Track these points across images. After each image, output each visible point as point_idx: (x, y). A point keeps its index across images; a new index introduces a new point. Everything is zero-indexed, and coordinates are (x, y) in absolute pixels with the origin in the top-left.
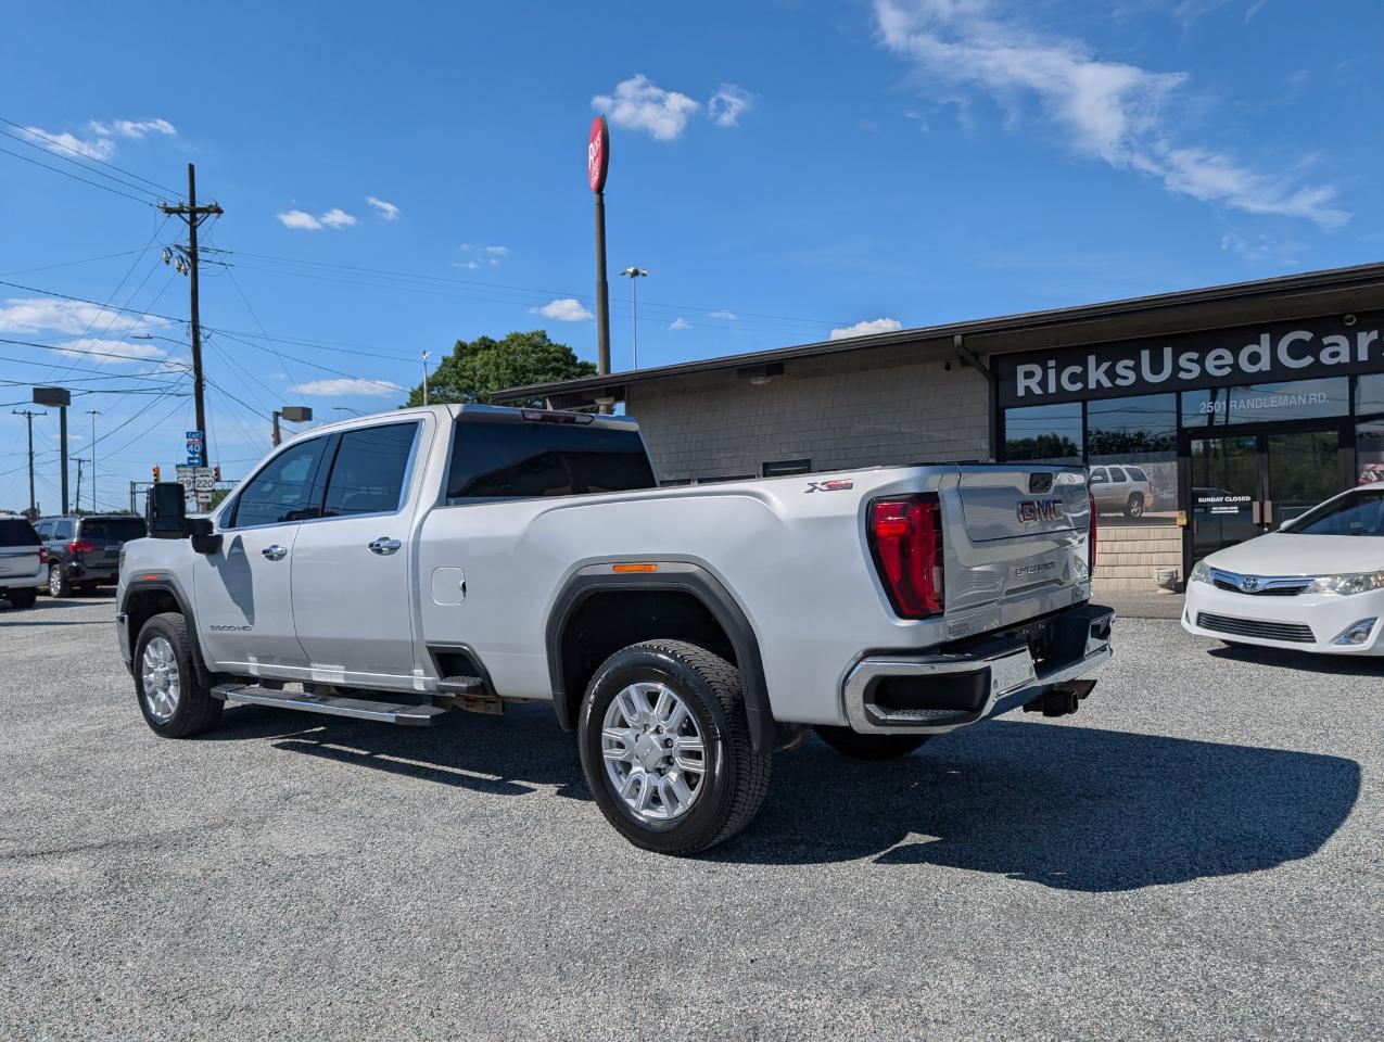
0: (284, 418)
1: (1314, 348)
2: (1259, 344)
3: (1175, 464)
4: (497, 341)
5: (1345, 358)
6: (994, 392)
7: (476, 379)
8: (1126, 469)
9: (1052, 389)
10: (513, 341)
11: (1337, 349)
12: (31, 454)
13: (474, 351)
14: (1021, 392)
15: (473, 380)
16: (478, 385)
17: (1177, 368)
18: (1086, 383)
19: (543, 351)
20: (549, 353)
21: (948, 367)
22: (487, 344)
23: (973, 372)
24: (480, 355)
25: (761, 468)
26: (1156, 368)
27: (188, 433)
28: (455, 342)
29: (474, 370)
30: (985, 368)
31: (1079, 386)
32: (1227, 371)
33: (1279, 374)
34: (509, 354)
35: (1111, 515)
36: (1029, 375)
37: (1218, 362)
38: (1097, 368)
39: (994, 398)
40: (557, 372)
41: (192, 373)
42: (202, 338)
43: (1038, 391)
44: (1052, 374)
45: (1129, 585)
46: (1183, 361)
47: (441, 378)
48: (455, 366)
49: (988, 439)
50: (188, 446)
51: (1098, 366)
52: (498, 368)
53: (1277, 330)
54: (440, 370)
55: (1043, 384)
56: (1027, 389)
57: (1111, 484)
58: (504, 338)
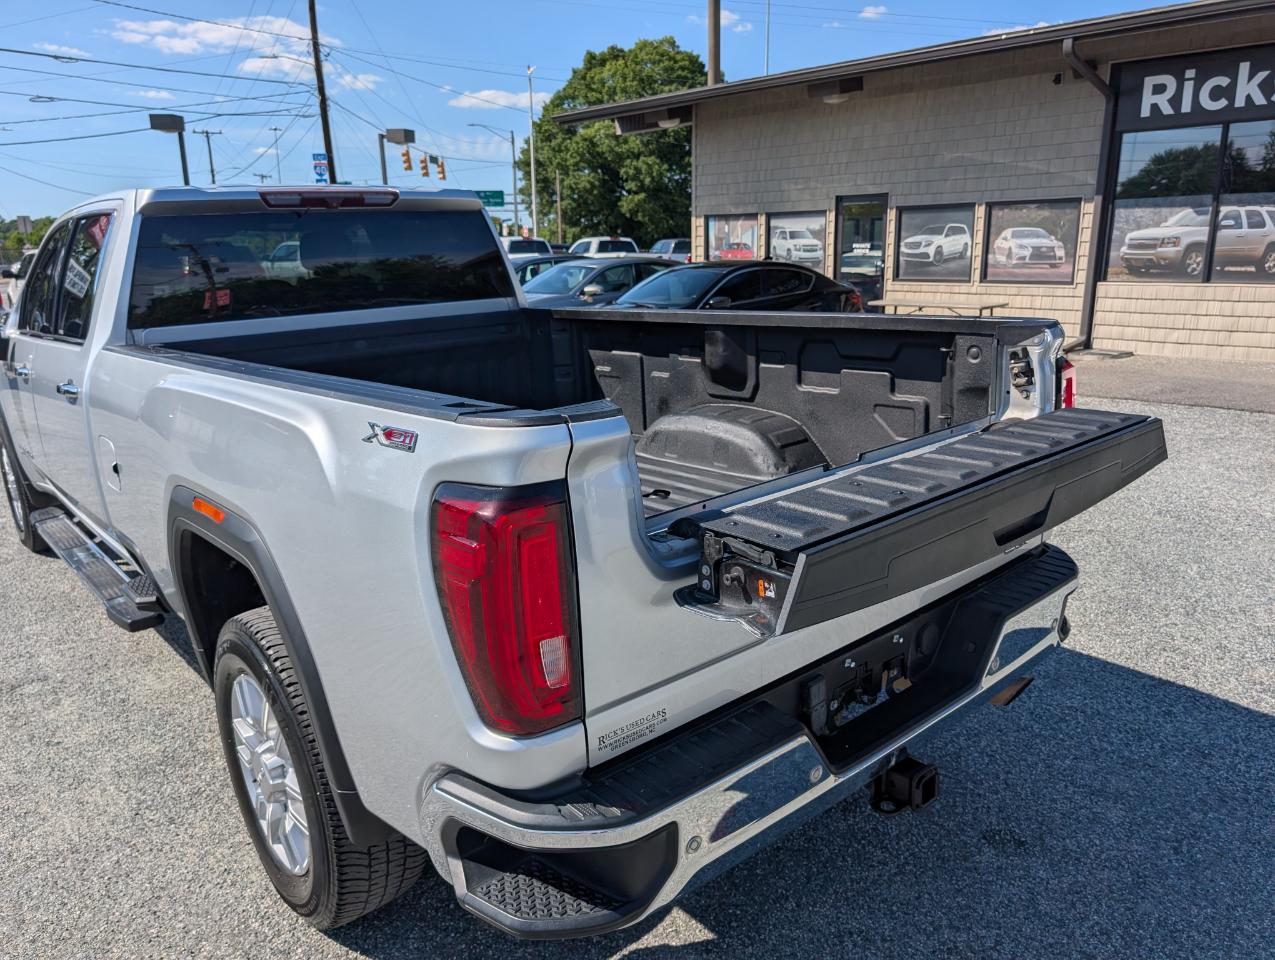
0: (389, 141)
4: (626, 49)
6: (1111, 111)
7: (604, 91)
8: (1268, 212)
9: (1186, 107)
10: (641, 49)
12: (212, 171)
13: (603, 62)
14: (1145, 112)
15: (601, 93)
16: (606, 97)
18: (1232, 99)
19: (671, 59)
20: (676, 62)
21: (1058, 80)
22: (615, 54)
23: (1087, 87)
24: (608, 66)
25: (834, 202)
27: (314, 155)
28: (585, 53)
29: (603, 82)
30: (1104, 83)
31: (1223, 103)
34: (637, 64)
35: (1239, 269)
36: (1159, 89)
38: (1251, 78)
39: (1110, 118)
40: (682, 81)
41: (316, 93)
42: (322, 57)
43: (1167, 110)
44: (1189, 87)
45: (1248, 355)
47: (571, 91)
48: (584, 78)
49: (1096, 172)
50: (315, 167)
51: (1251, 76)
52: (625, 79)
54: (570, 83)
55: (1176, 102)
56: (1155, 107)
57: (1245, 230)
58: (633, 47)
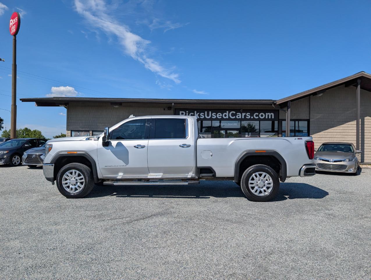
1: (235, 115)
2: (226, 113)
3: (211, 135)
5: (240, 117)
11: (239, 116)
17: (212, 116)
21: (164, 109)
26: (208, 116)
30: (174, 111)
32: (221, 117)
33: (229, 119)
37: (219, 115)
38: (197, 114)
46: (213, 115)
53: (230, 111)
